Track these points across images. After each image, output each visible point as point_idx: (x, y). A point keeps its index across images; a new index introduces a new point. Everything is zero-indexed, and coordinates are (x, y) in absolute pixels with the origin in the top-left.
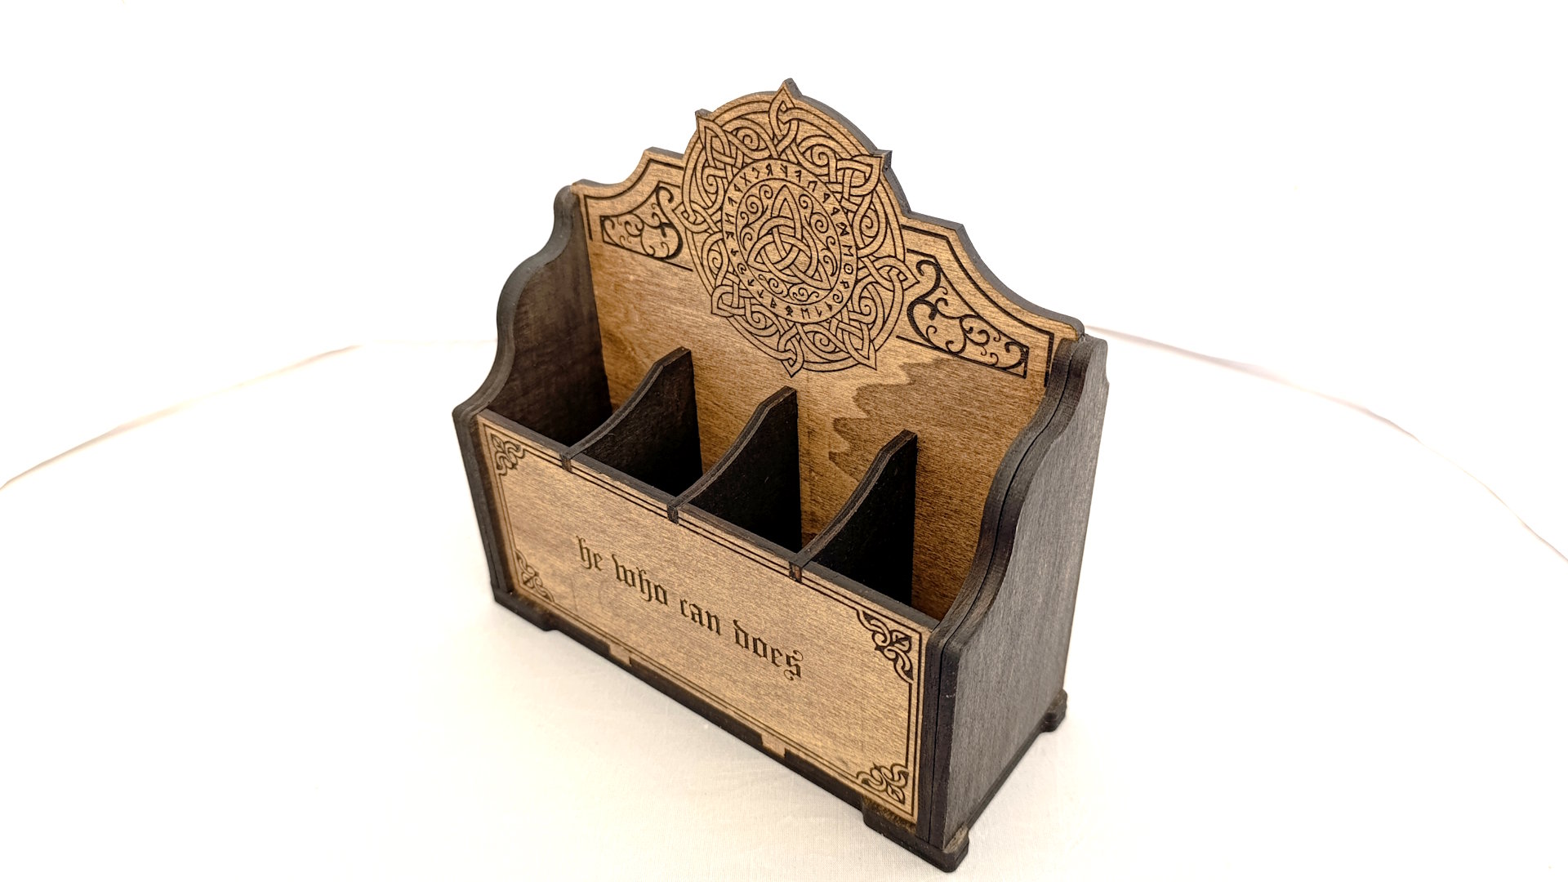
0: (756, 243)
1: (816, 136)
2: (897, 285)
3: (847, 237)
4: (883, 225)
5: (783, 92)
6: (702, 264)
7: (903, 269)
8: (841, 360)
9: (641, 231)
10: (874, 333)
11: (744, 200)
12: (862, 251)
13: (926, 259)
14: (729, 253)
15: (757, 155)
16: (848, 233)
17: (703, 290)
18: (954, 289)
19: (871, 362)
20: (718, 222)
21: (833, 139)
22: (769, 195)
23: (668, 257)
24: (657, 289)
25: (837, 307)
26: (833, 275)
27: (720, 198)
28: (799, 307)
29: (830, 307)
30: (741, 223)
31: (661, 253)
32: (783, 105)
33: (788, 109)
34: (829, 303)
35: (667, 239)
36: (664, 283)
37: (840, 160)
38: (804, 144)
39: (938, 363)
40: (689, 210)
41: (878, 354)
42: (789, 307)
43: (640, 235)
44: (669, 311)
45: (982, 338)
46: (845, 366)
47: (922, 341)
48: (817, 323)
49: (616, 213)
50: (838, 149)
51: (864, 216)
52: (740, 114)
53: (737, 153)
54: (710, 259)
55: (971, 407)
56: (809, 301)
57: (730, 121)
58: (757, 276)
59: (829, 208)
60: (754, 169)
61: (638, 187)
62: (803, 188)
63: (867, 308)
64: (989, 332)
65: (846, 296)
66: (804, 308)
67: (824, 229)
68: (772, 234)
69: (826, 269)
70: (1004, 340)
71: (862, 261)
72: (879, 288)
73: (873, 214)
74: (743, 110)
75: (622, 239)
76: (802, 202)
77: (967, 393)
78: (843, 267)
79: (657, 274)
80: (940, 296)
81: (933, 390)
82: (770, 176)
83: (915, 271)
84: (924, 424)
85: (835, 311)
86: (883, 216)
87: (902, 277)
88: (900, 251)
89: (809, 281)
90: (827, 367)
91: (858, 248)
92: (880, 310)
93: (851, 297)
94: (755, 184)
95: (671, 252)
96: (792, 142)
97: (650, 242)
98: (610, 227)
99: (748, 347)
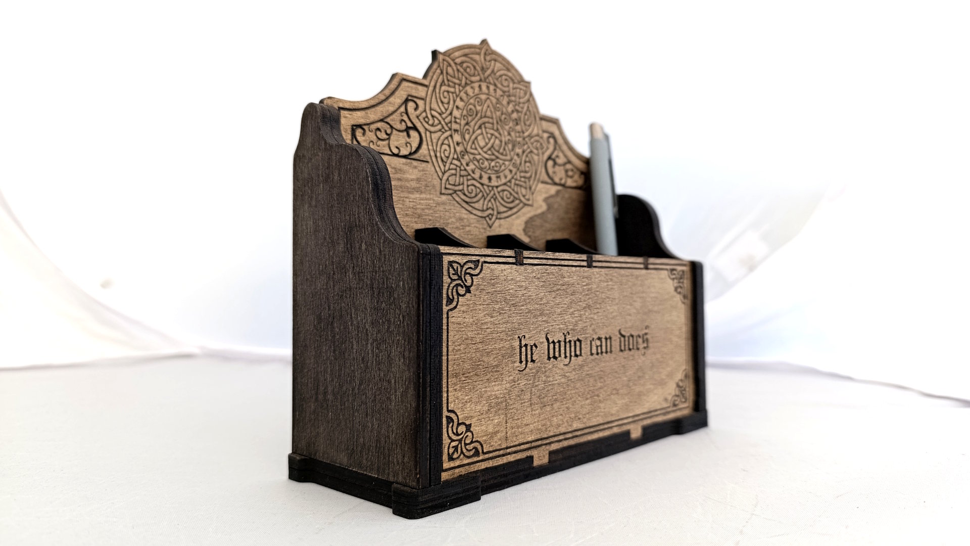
0: (471, 135)
1: (502, 70)
2: (540, 151)
3: (518, 126)
4: (533, 119)
6: (436, 156)
7: (542, 142)
9: (389, 135)
10: (531, 183)
11: (466, 108)
12: (525, 134)
13: (550, 135)
14: (455, 144)
15: (473, 79)
17: (435, 176)
18: (561, 149)
19: (530, 202)
20: (449, 123)
21: (511, 72)
22: (479, 104)
23: (411, 154)
26: (512, 150)
27: (451, 106)
28: (495, 175)
29: (511, 171)
30: (463, 122)
31: (404, 152)
32: (487, 52)
33: (490, 54)
34: (510, 168)
35: (411, 139)
36: (405, 176)
37: (514, 83)
38: (497, 74)
40: (429, 116)
41: (533, 195)
42: (489, 176)
43: (389, 139)
44: (407, 200)
46: (518, 209)
47: (550, 182)
48: (504, 184)
49: (368, 121)
50: (513, 78)
52: (464, 54)
53: (461, 78)
54: (442, 151)
56: (500, 170)
57: (458, 57)
58: (471, 158)
59: (509, 110)
60: (471, 88)
61: (391, 99)
62: (497, 99)
63: (528, 168)
65: (518, 162)
67: (508, 123)
68: (481, 128)
69: (508, 147)
71: (525, 140)
73: (529, 112)
74: (466, 52)
75: (371, 144)
76: (496, 108)
77: (568, 206)
79: (400, 170)
80: (556, 154)
82: (480, 92)
83: (546, 142)
86: (533, 113)
88: (540, 132)
89: (501, 156)
90: (510, 213)
92: (534, 168)
93: (521, 163)
94: (472, 97)
95: (414, 149)
96: (491, 73)
97: (396, 144)
98: (361, 134)
99: (464, 214)
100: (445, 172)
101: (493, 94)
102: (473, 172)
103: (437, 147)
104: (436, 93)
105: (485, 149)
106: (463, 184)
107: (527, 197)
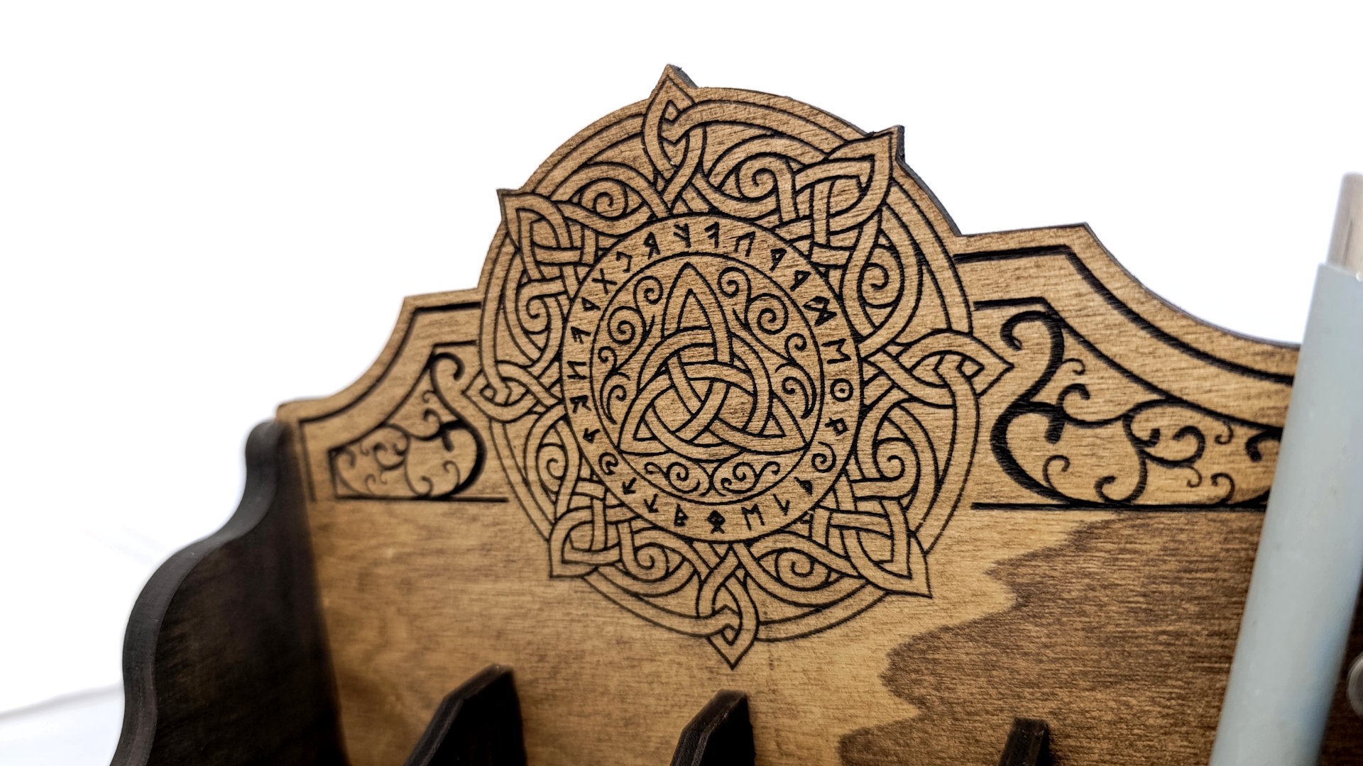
0: (634, 401)
1: (744, 142)
2: (961, 388)
3: (832, 323)
4: (912, 271)
5: (668, 84)
6: (526, 482)
7: (971, 348)
8: (842, 599)
9: (402, 453)
10: (915, 515)
11: (604, 324)
12: (868, 341)
13: (1023, 309)
14: (580, 439)
15: (623, 226)
16: (833, 315)
17: (530, 533)
18: (1101, 356)
19: (919, 584)
20: (553, 385)
21: (781, 135)
22: (653, 297)
23: (459, 488)
24: (440, 561)
25: (822, 482)
26: (807, 413)
27: (555, 336)
28: (738, 507)
29: (807, 486)
30: (601, 370)
31: (444, 485)
32: (671, 109)
33: (681, 113)
34: (803, 477)
35: (455, 452)
36: (449, 543)
37: (799, 171)
38: (719, 168)
39: (1082, 540)
40: (495, 382)
41: (931, 559)
42: (715, 514)
43: (403, 463)
44: (464, 598)
45: (1187, 447)
46: (856, 608)
47: (1036, 498)
48: (781, 531)
49: (356, 433)
50: (793, 149)
51: (868, 265)
52: (584, 158)
53: (583, 237)
54: (542, 464)
55: (1179, 619)
56: (759, 488)
57: (566, 179)
58: (640, 468)
59: (785, 276)
60: (619, 255)
61: (397, 370)
62: (725, 256)
63: (896, 462)
64: (1201, 427)
65: (842, 450)
66: (749, 505)
67: (777, 325)
68: (667, 372)
69: (791, 406)
70: (1243, 434)
71: (873, 364)
72: (915, 408)
73: (887, 254)
74: (590, 149)
75: (369, 482)
76: (725, 286)
77: (1164, 588)
78: (827, 390)
79: (439, 530)
80: (1067, 383)
81: (1076, 607)
82: (655, 257)
83: (999, 345)
84: (1063, 694)
85: (819, 491)
86: (910, 251)
87: (969, 368)
88: (958, 312)
89: (756, 444)
90: (813, 622)
91: (858, 338)
92: (926, 457)
93: (854, 451)
94: (625, 284)
95: (464, 475)
96: (694, 174)
97: (422, 471)
98: (347, 465)
99: (631, 627)
100: (557, 520)
101: (709, 247)
102: (651, 509)
103: (525, 458)
104: (505, 313)
105: (688, 434)
106: (619, 544)
107: (899, 566)
